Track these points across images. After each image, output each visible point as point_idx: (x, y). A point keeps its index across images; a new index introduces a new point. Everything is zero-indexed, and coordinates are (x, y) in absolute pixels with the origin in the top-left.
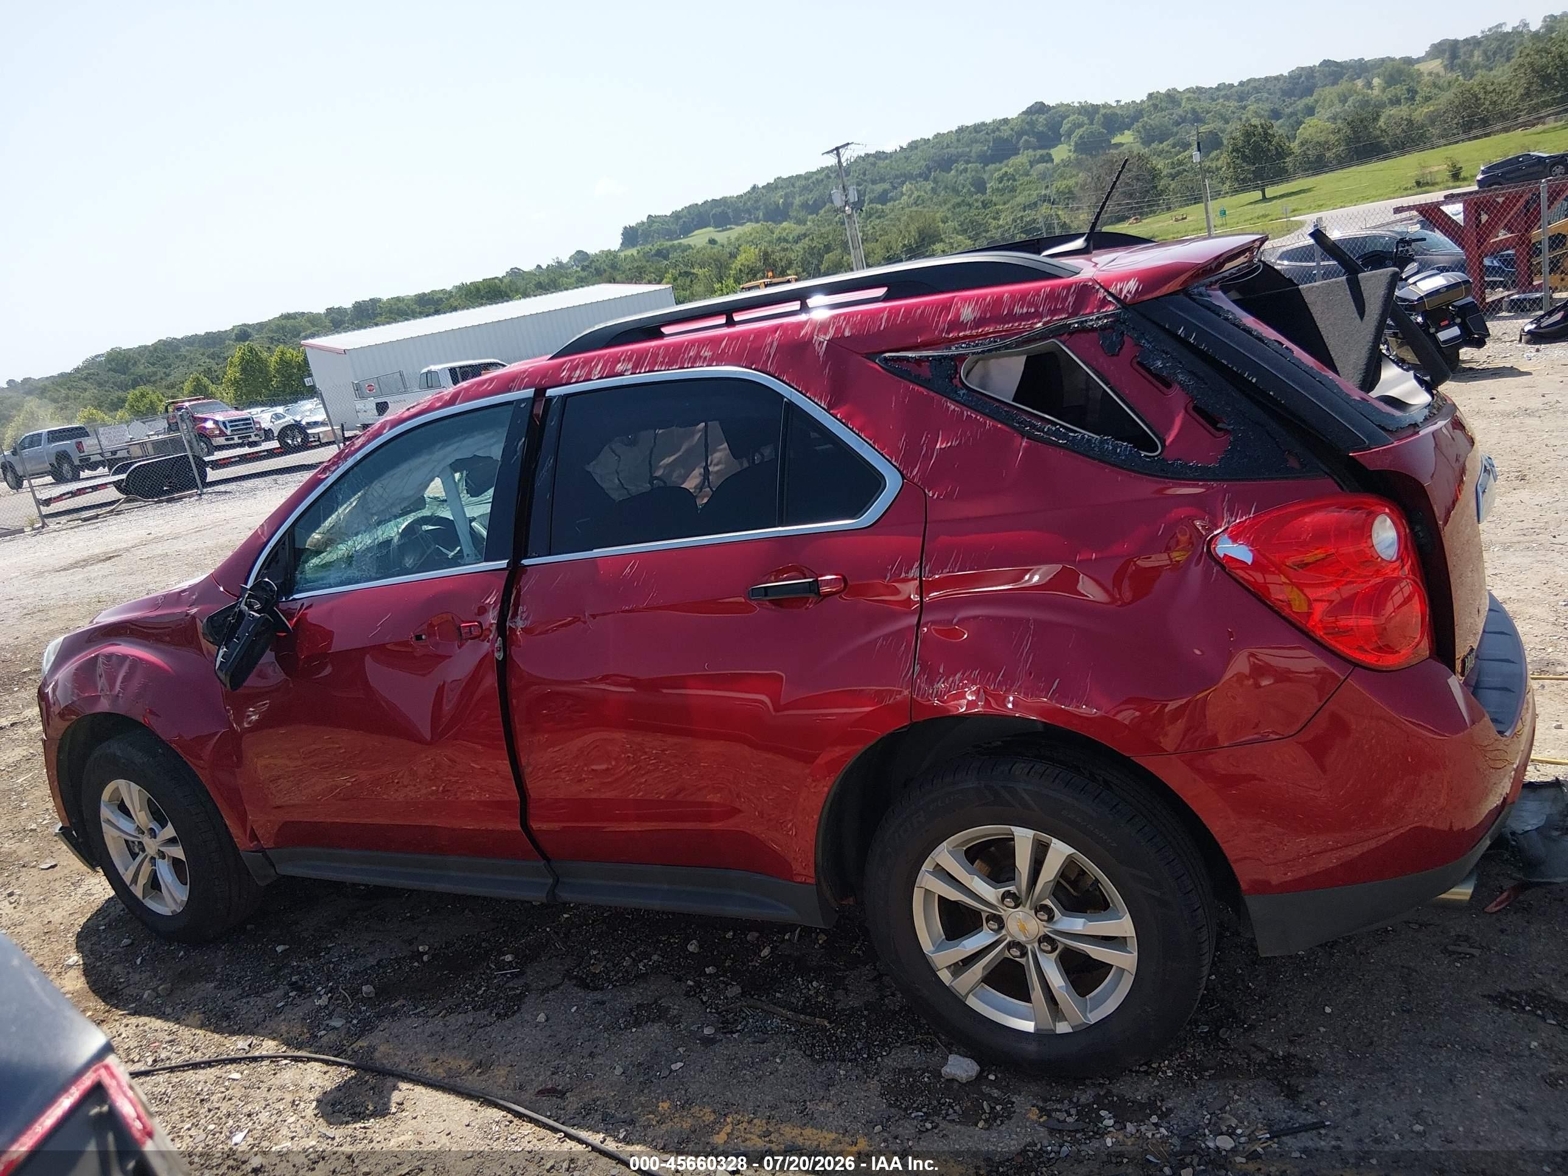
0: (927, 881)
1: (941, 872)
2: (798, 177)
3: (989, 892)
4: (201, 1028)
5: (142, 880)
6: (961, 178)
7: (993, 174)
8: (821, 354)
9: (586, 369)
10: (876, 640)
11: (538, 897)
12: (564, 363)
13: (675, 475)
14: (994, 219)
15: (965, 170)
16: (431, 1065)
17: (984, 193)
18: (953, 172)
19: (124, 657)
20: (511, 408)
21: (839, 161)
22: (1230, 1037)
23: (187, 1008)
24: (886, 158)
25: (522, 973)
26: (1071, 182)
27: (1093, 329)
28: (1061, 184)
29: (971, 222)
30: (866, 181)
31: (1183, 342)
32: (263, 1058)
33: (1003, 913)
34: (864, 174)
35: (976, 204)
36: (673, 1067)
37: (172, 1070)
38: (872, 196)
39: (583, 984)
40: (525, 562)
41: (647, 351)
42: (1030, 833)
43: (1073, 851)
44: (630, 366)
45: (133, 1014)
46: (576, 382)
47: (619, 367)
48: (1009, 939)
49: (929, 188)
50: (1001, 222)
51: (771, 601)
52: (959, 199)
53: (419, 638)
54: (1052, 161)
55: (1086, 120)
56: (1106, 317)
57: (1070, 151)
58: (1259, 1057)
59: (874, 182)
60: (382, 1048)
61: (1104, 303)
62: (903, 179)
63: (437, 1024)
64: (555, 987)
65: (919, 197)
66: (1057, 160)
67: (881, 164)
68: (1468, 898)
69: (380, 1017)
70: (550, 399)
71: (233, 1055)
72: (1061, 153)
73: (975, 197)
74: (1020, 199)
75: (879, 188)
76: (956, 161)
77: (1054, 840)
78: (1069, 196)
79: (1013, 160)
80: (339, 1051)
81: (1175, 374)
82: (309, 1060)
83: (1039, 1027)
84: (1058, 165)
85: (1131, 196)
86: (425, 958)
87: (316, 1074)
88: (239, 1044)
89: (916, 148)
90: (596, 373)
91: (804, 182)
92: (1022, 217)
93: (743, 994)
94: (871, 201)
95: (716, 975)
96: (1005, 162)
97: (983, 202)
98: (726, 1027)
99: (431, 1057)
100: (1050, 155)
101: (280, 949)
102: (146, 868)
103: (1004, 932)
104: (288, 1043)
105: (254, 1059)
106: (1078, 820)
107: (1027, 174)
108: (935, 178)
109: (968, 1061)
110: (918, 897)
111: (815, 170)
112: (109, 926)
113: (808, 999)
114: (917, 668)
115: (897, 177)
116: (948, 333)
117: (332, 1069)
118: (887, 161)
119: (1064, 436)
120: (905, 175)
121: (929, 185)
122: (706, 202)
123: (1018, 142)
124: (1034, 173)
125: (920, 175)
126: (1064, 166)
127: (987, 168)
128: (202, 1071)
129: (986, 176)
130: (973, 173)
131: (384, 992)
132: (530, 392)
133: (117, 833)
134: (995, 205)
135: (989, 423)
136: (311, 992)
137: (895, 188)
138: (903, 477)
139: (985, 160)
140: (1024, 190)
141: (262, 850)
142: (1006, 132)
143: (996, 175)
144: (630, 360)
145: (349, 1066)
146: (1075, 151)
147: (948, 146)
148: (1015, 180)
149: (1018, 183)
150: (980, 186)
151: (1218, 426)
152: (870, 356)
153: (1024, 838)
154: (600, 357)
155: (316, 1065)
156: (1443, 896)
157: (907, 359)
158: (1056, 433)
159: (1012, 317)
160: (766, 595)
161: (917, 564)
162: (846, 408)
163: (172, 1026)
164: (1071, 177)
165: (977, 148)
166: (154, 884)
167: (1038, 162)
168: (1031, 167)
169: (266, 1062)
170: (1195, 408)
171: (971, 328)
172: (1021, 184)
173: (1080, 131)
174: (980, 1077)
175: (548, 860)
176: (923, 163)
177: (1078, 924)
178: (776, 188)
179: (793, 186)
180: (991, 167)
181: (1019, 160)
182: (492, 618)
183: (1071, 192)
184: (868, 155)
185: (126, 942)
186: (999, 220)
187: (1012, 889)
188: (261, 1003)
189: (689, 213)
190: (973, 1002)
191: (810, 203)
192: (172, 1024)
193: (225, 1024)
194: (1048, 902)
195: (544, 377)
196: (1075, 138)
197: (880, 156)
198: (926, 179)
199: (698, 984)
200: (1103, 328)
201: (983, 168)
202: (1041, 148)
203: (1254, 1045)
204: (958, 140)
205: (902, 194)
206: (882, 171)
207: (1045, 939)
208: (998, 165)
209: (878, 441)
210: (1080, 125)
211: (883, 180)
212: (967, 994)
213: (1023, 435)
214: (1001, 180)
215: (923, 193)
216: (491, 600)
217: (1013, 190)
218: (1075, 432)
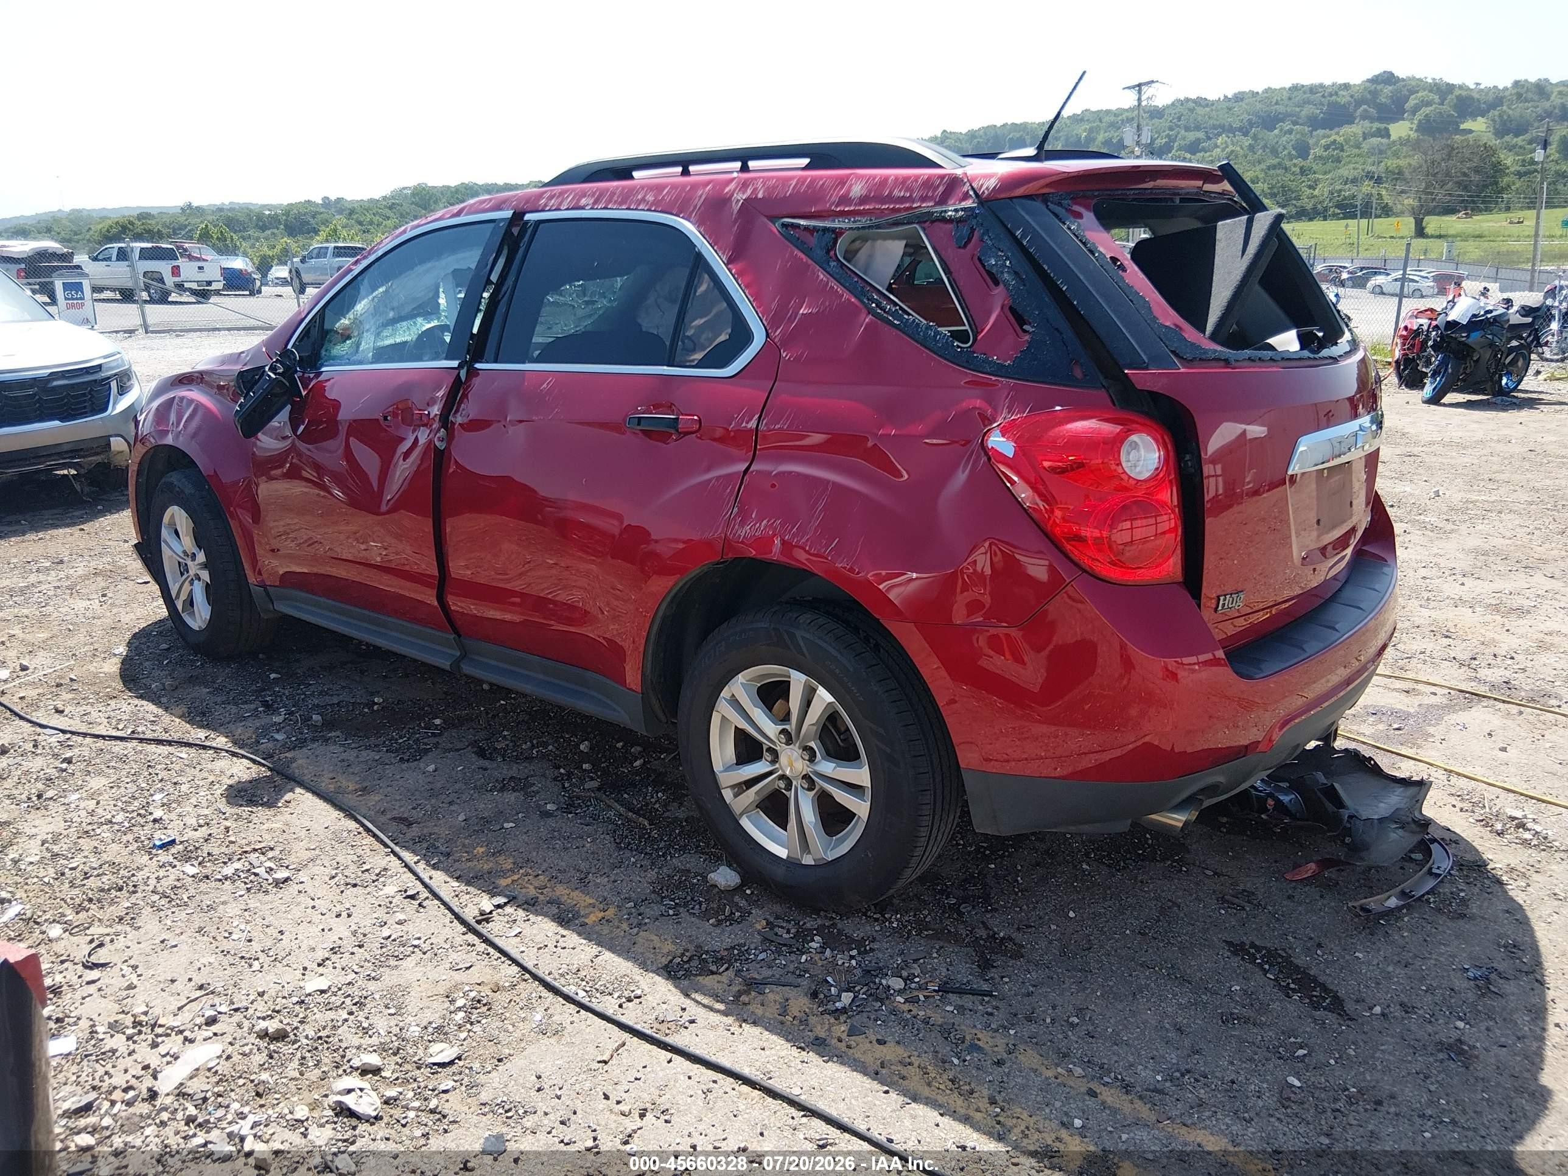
0: (723, 708)
1: (734, 702)
2: (1108, 112)
3: (771, 729)
4: (180, 718)
5: (183, 596)
6: (1285, 139)
7: (1320, 140)
8: (736, 211)
9: (560, 200)
10: (710, 480)
11: (446, 664)
12: (545, 192)
13: (704, 336)
14: (1310, 187)
15: (1290, 132)
16: (327, 781)
17: (1305, 158)
18: (1276, 132)
19: (191, 401)
20: (492, 225)
21: (1139, 99)
22: (969, 912)
23: (179, 701)
24: (1207, 105)
25: (440, 735)
26: (1402, 163)
27: (951, 220)
28: (1392, 163)
29: (1283, 187)
30: (1179, 126)
31: (1018, 242)
32: (211, 748)
33: (778, 748)
34: (1179, 119)
35: (1294, 169)
36: (506, 825)
37: (141, 740)
38: (1183, 143)
39: (481, 753)
40: (478, 366)
41: (607, 190)
42: (803, 678)
43: (833, 700)
44: (592, 201)
45: (137, 697)
46: (549, 210)
47: (583, 202)
48: (780, 772)
49: (1247, 144)
50: (1316, 192)
51: (644, 432)
52: (1276, 161)
53: (385, 418)
54: (1388, 136)
55: (1436, 98)
56: (962, 209)
57: (1411, 129)
58: (982, 933)
59: (1187, 129)
60: (300, 762)
61: (966, 196)
62: (1220, 130)
63: (351, 755)
64: (457, 750)
65: (1232, 151)
66: (1394, 136)
67: (1200, 111)
68: (1180, 825)
69: (314, 740)
70: (528, 222)
71: (191, 741)
72: (1400, 130)
73: (1295, 161)
74: (1345, 172)
75: (1192, 136)
76: (1282, 120)
77: (820, 688)
78: (1398, 175)
79: (1347, 130)
80: (268, 756)
81: (1002, 273)
82: (244, 757)
83: (792, 855)
84: (1394, 142)
85: (1466, 188)
86: (375, 708)
87: (241, 768)
88: (200, 734)
89: (1242, 100)
90: (564, 206)
91: (1112, 118)
92: (1340, 191)
93: (599, 789)
94: (1180, 149)
95: (589, 771)
96: (1336, 130)
97: (1301, 168)
98: (568, 808)
99: (331, 775)
100: (1387, 130)
101: (273, 676)
102: (187, 587)
103: (777, 766)
104: (235, 743)
105: (204, 747)
106: (837, 671)
107: (1358, 146)
108: (1255, 135)
109: (733, 873)
110: (716, 719)
111: (1126, 107)
112: (160, 633)
113: (647, 805)
114: (736, 509)
115: (1215, 127)
116: (836, 206)
117: (255, 767)
118: (1208, 109)
119: (901, 318)
120: (1222, 127)
121: (1247, 142)
122: (1005, 125)
123: (1355, 111)
124: (1365, 146)
125: (1240, 129)
126: (1401, 144)
127: (1315, 133)
128: (162, 747)
129: (1311, 141)
130: (1298, 136)
131: (329, 724)
132: (508, 214)
133: (170, 553)
134: (1315, 173)
135: (846, 295)
136: (276, 712)
137: (1209, 138)
138: (768, 335)
139: (1315, 123)
140: (1350, 162)
141: (264, 587)
142: (1344, 98)
143: (1323, 142)
144: (593, 196)
145: (269, 768)
146: (1416, 131)
147: (1277, 103)
148: (1342, 150)
149: (1345, 154)
150: (1303, 150)
151: (1025, 327)
152: (773, 218)
153: (798, 680)
154: (573, 190)
155: (245, 762)
156: (1153, 816)
157: (798, 226)
158: (894, 314)
159: (890, 199)
160: (639, 424)
161: (757, 416)
162: (740, 265)
163: (160, 711)
164: (1405, 157)
165: (1307, 110)
166: (190, 602)
167: (1373, 135)
168: (1365, 139)
169: (211, 752)
170: (1011, 308)
171: (856, 205)
172: (1349, 156)
173: (1427, 110)
174: (739, 889)
175: (459, 636)
176: (1246, 117)
177: (828, 767)
178: (1082, 120)
179: (1101, 121)
180: (1320, 132)
181: (1354, 129)
182: (436, 410)
183: (1400, 173)
184: (1187, 100)
185: (164, 646)
186: (1314, 189)
187: (787, 727)
188: (234, 709)
189: (986, 134)
190: (746, 823)
191: (1115, 141)
192: (160, 710)
193: (198, 719)
194: (812, 744)
195: (527, 202)
196: (1419, 115)
197: (1200, 102)
198: (1245, 134)
199: (569, 775)
200: (959, 221)
201: (1311, 132)
202: (1380, 119)
203: (983, 923)
204: (1290, 99)
205: (1216, 146)
206: (1199, 118)
207: (806, 777)
208: (1327, 132)
209: (757, 298)
210: (1428, 104)
211: (1198, 128)
212: (742, 814)
213: (870, 311)
214: (1327, 148)
215: (1238, 149)
216: (440, 394)
217: (1338, 160)
218: (909, 314)
